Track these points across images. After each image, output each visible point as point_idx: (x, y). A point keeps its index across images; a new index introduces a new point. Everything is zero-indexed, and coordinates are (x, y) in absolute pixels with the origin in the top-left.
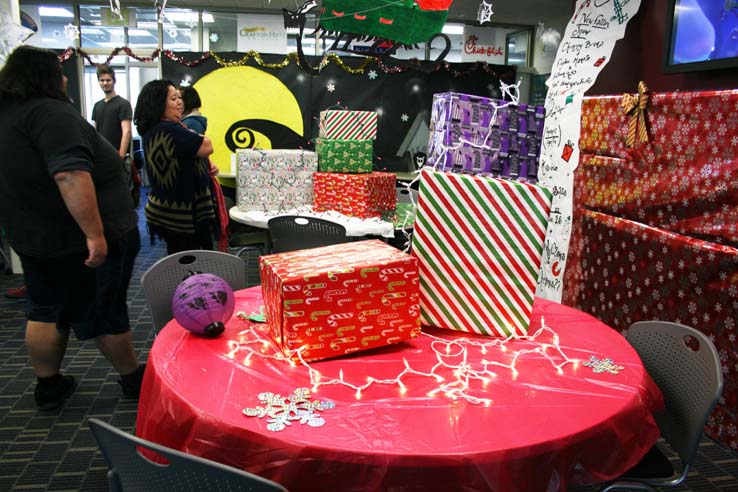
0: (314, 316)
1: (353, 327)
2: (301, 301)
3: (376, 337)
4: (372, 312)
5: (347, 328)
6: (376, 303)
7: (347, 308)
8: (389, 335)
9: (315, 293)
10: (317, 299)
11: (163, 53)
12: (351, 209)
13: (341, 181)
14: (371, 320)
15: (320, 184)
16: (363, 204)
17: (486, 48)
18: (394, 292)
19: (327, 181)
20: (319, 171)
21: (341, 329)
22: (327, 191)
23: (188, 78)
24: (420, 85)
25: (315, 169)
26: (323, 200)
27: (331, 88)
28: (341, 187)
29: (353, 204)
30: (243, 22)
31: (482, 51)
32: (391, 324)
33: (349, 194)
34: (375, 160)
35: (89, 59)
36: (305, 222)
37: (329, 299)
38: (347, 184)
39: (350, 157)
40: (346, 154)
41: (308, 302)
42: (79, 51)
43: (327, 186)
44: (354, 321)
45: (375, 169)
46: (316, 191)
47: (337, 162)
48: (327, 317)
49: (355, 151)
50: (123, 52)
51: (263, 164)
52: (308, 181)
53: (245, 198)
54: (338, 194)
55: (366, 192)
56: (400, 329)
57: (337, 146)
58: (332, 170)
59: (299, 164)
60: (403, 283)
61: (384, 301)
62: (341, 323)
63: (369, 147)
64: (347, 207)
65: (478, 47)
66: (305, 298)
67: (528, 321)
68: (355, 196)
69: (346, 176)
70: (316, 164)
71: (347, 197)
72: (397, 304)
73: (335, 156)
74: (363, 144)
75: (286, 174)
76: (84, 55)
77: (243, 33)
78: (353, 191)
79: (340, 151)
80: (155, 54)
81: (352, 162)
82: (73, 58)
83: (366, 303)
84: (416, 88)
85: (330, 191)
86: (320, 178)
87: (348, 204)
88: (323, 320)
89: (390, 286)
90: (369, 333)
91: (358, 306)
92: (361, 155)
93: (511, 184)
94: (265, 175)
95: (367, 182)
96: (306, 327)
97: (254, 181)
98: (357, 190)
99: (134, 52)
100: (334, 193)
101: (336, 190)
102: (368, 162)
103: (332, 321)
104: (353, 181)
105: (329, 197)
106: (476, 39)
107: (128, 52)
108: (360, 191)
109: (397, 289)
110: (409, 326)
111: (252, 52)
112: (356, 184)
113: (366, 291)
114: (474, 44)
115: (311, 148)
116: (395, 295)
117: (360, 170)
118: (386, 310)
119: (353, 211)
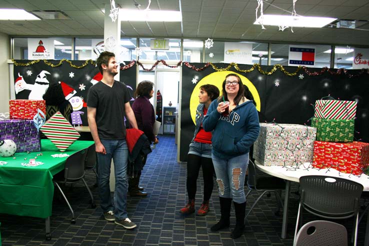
11: (183, 63)
12: (345, 168)
13: (338, 148)
15: (320, 149)
16: (357, 165)
19: (326, 147)
23: (197, 77)
25: (314, 138)
26: (322, 160)
27: (277, 84)
29: (346, 164)
33: (344, 158)
34: (355, 134)
38: (344, 151)
39: (340, 131)
40: (338, 130)
42: (138, 62)
43: (325, 150)
46: (317, 154)
47: (332, 134)
49: (344, 127)
50: (161, 63)
51: (282, 134)
52: (309, 146)
53: (268, 157)
54: (334, 157)
55: (359, 157)
57: (333, 124)
59: (304, 135)
63: (352, 125)
64: (343, 166)
65: (363, 60)
68: (349, 159)
69: (342, 146)
70: (315, 135)
71: (343, 159)
73: (331, 131)
74: (349, 123)
75: (296, 141)
76: (141, 64)
77: (228, 53)
78: (348, 155)
79: (334, 127)
80: (179, 64)
81: (341, 135)
85: (329, 155)
86: (319, 145)
87: (343, 164)
92: (347, 130)
94: (283, 141)
95: (361, 150)
97: (275, 146)
98: (351, 155)
99: (167, 63)
100: (332, 156)
101: (333, 154)
102: (351, 135)
104: (349, 149)
105: (328, 158)
106: (362, 56)
108: (354, 156)
111: (233, 64)
112: (351, 151)
114: (360, 59)
117: (346, 140)
119: (347, 169)
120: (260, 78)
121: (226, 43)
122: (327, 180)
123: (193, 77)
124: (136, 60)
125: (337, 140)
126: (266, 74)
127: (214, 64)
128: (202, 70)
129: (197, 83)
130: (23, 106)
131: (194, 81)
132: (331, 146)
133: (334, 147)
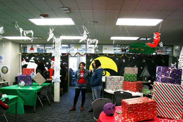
0: (135, 112)
1: (143, 115)
2: (132, 109)
3: (147, 117)
4: (147, 112)
5: (141, 115)
6: (147, 110)
7: (141, 111)
8: (150, 117)
9: (135, 107)
10: (135, 108)
11: (87, 54)
12: (132, 90)
13: (130, 83)
14: (146, 114)
15: (125, 84)
16: (135, 89)
17: (161, 51)
18: (151, 108)
19: (126, 83)
20: (124, 81)
21: (140, 115)
22: (126, 85)
23: (92, 59)
24: (145, 60)
26: (126, 88)
27: (124, 61)
28: (130, 85)
29: (133, 89)
30: (104, 47)
31: (160, 52)
32: (150, 115)
35: (71, 55)
36: (123, 93)
37: (138, 108)
38: (131, 84)
39: (132, 78)
40: (131, 77)
41: (134, 109)
42: (69, 54)
44: (143, 114)
45: (137, 81)
46: (124, 86)
47: (129, 79)
48: (137, 112)
49: (133, 77)
50: (78, 54)
51: (112, 79)
52: (122, 83)
53: (108, 87)
54: (129, 86)
55: (136, 86)
56: (152, 116)
57: (129, 75)
58: (128, 81)
59: (120, 79)
60: (153, 106)
61: (149, 110)
62: (140, 114)
63: (136, 76)
64: (131, 89)
66: (133, 108)
67: (181, 116)
68: (133, 87)
69: (131, 82)
70: (124, 79)
72: (152, 110)
73: (128, 78)
74: (135, 75)
75: (117, 81)
76: (70, 54)
77: (104, 49)
79: (130, 76)
80: (85, 54)
81: (132, 79)
82: (68, 55)
83: (146, 110)
84: (144, 61)
85: (127, 86)
86: (125, 83)
88: (136, 113)
89: (150, 106)
90: (146, 116)
91: (144, 110)
92: (134, 77)
93: (175, 85)
94: (112, 82)
96: (133, 114)
97: (110, 83)
98: (134, 85)
99: (80, 54)
100: (128, 86)
101: (129, 85)
102: (136, 79)
103: (138, 114)
104: (133, 83)
105: (127, 87)
107: (79, 53)
108: (134, 86)
109: (152, 107)
110: (154, 115)
111: (106, 54)
113: (145, 107)
115: (123, 76)
116: (151, 109)
117: (134, 81)
118: (149, 112)
120: (117, 59)
121: (103, 46)
122: (121, 92)
123: (90, 59)
124: (68, 53)
125: (131, 81)
126: (119, 57)
127: (98, 54)
128: (94, 56)
129: (92, 61)
130: (27, 70)
131: (91, 61)
132: (128, 83)
133: (129, 83)
